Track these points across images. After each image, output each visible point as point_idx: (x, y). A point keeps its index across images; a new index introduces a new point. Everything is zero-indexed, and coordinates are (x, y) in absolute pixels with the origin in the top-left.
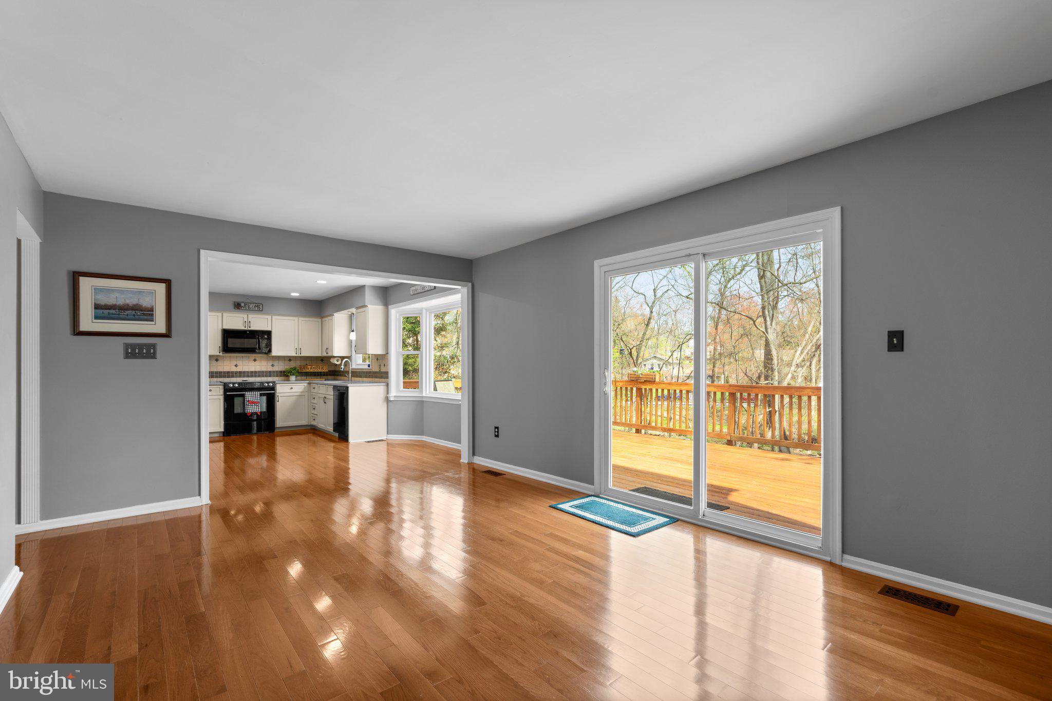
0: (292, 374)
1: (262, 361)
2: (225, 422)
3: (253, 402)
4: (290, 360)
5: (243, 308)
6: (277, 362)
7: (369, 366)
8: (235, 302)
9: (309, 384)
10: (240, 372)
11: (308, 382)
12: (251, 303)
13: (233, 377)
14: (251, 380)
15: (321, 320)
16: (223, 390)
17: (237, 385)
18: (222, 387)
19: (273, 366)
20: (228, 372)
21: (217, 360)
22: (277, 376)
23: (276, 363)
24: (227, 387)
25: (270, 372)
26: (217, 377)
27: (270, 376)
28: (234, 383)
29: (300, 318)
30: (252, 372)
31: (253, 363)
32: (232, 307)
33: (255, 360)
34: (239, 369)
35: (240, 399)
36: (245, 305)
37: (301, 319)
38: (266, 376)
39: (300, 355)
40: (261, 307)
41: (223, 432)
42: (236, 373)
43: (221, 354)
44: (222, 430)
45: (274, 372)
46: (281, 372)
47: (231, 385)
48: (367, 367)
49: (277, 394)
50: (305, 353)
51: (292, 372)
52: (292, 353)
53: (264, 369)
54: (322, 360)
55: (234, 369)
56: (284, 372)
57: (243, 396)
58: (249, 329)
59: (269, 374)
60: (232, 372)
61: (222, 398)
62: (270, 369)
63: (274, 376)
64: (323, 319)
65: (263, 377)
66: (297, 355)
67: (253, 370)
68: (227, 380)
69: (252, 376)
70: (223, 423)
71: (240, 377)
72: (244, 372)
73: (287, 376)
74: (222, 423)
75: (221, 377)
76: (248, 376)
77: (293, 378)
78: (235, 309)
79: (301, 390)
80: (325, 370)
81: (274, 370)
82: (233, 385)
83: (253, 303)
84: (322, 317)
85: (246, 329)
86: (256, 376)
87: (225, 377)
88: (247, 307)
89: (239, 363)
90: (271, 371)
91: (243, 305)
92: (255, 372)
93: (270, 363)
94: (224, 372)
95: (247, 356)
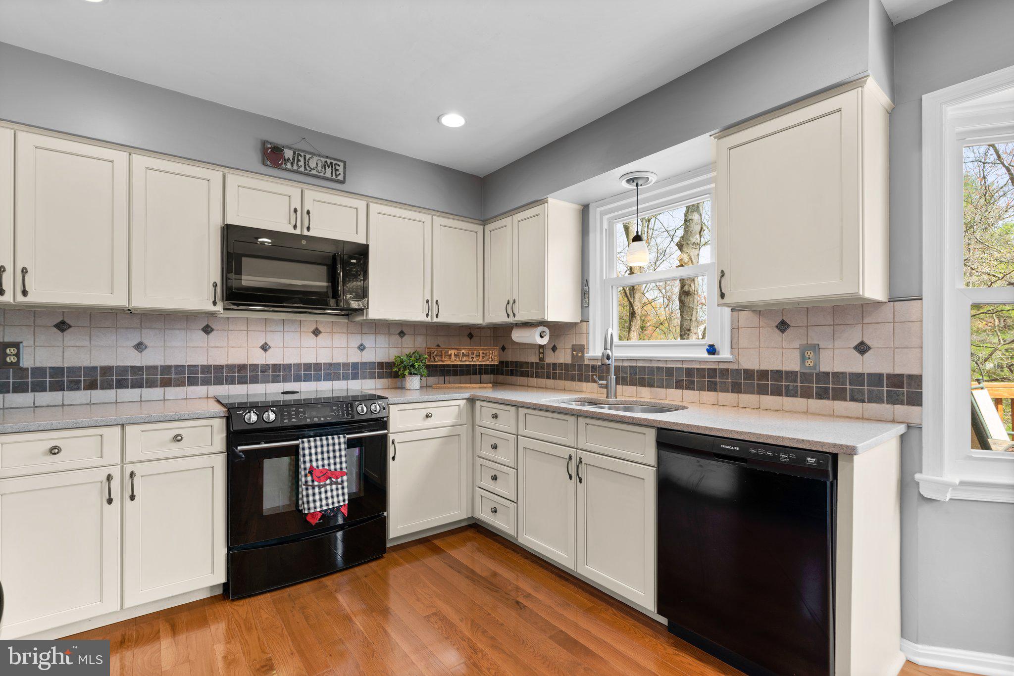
0: (413, 371)
1: (336, 337)
2: (229, 549)
3: (327, 475)
4: (402, 334)
5: (289, 166)
6: (372, 337)
7: (712, 350)
8: (264, 143)
9: (472, 401)
10: (276, 367)
11: (467, 395)
12: (313, 154)
13: (255, 380)
14: (307, 389)
15: (481, 228)
16: (224, 435)
17: (272, 417)
18: (219, 425)
19: (362, 348)
20: (242, 367)
21: (207, 330)
22: (372, 377)
23: (369, 341)
24: (237, 427)
25: (355, 365)
26: (206, 382)
27: (355, 377)
28: (261, 408)
29: (436, 218)
30: (308, 367)
31: (311, 340)
32: (254, 158)
33: (316, 332)
34: (273, 358)
35: (286, 461)
36: (297, 154)
37: (439, 220)
38: (345, 378)
39: (435, 320)
40: (341, 169)
41: (225, 585)
42: (265, 368)
43: (219, 308)
44: (220, 577)
45: (364, 365)
46: (381, 365)
47: (254, 418)
48: (704, 355)
49: (391, 437)
50: (448, 316)
51: (413, 366)
52: (417, 315)
53: (340, 358)
54: (471, 336)
55: (259, 358)
56: (390, 365)
57: (294, 452)
58: (306, 233)
59: (354, 371)
60: (254, 367)
61: (220, 464)
62: (355, 357)
63: (365, 378)
64: (489, 227)
65: (338, 379)
66: (429, 319)
67: (310, 359)
68: (237, 392)
69: (308, 379)
70: (225, 551)
71: (276, 380)
72: (288, 367)
73: (396, 375)
74: (221, 551)
75: (219, 382)
76: (298, 379)
77: (414, 382)
78: (264, 164)
79: (450, 421)
80: (492, 358)
81: (364, 361)
82: (260, 417)
83: (320, 156)
84: (484, 222)
85: (298, 232)
86: (318, 379)
87: (232, 382)
88: (302, 163)
89: (275, 339)
90: (357, 363)
91: (288, 154)
92: (318, 366)
93: (356, 341)
94: (231, 367)
95: (293, 321)
